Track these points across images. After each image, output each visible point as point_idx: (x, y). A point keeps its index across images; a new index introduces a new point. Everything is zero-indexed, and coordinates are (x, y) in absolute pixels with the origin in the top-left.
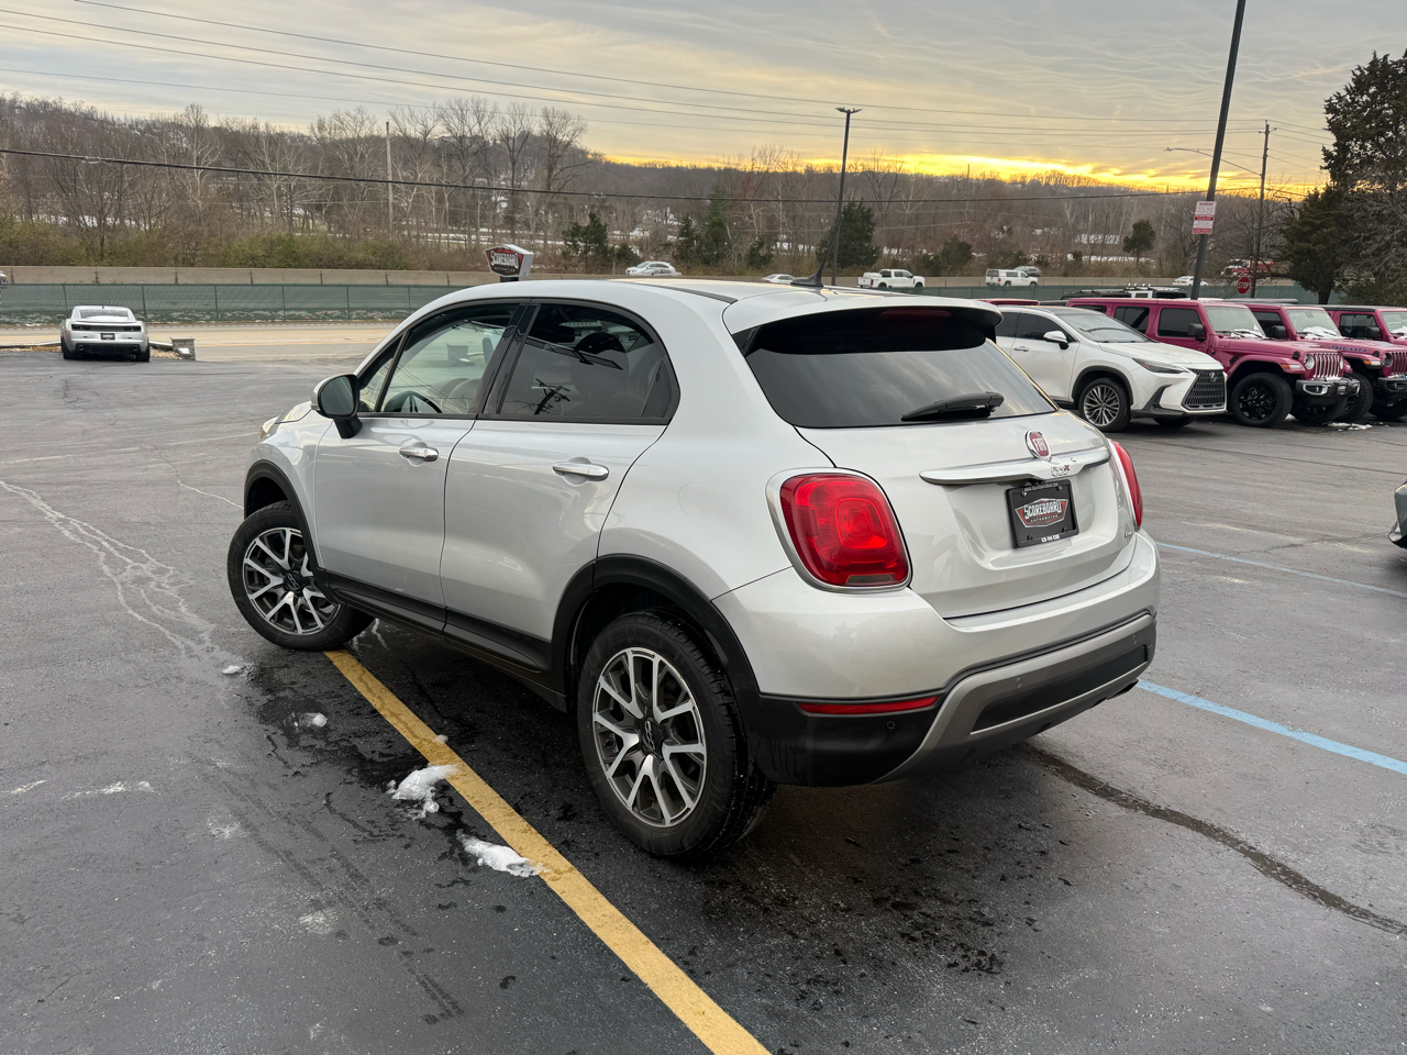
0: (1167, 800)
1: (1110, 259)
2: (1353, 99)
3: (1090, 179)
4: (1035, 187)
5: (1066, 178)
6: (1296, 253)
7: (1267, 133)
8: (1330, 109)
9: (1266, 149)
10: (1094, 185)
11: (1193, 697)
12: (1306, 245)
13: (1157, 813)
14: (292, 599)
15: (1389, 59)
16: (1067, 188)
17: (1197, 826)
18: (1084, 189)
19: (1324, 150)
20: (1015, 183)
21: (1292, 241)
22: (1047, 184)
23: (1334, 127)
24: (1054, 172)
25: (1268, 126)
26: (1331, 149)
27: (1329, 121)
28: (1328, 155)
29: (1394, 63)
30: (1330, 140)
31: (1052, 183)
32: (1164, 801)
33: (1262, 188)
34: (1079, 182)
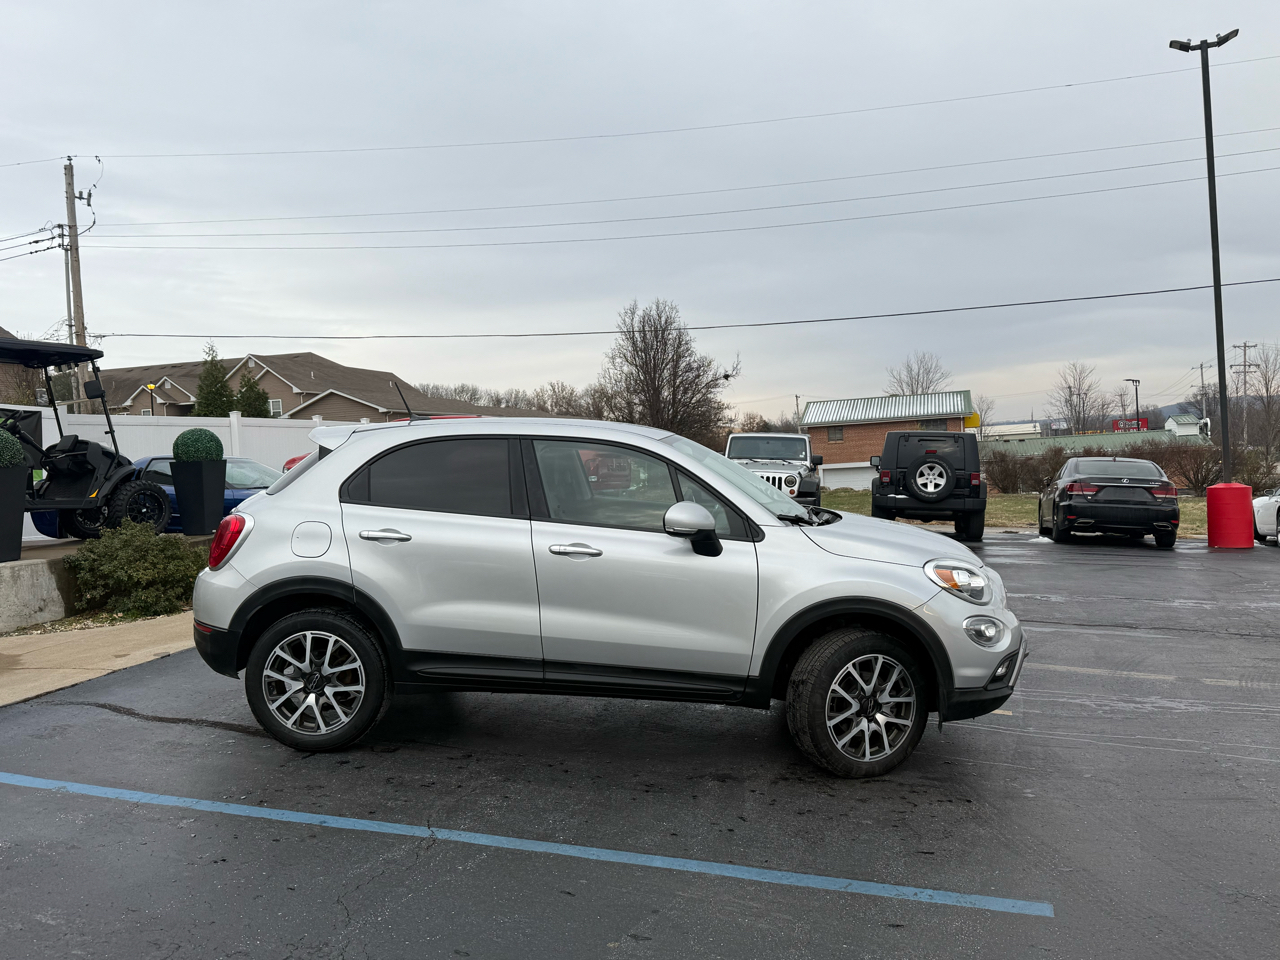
0: (178, 728)
11: (143, 801)
13: (184, 721)
17: (161, 720)
32: (180, 727)
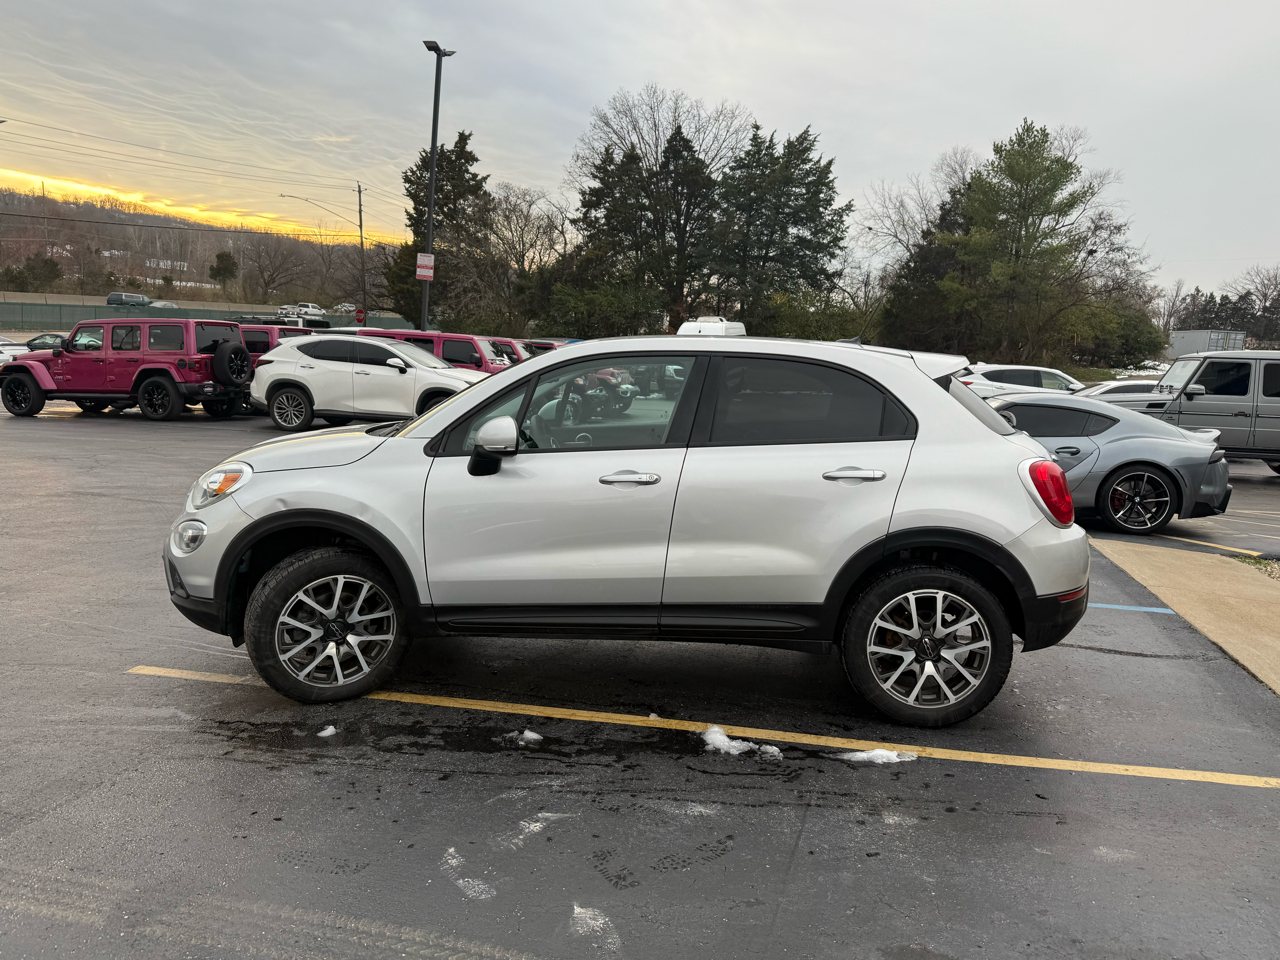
1: (189, 285)
2: (421, 174)
3: (146, 207)
4: (88, 208)
5: (122, 204)
6: (399, 292)
7: (360, 192)
8: (407, 180)
9: (360, 205)
10: (150, 213)
12: (405, 286)
14: (334, 650)
15: (445, 147)
16: (124, 214)
18: (141, 216)
19: (406, 211)
20: (66, 203)
21: (393, 282)
22: (102, 208)
23: (412, 196)
24: (108, 196)
25: (359, 186)
26: (412, 211)
27: (407, 189)
28: (410, 217)
29: (448, 151)
30: (410, 205)
31: (108, 206)
33: (361, 237)
34: (135, 209)
